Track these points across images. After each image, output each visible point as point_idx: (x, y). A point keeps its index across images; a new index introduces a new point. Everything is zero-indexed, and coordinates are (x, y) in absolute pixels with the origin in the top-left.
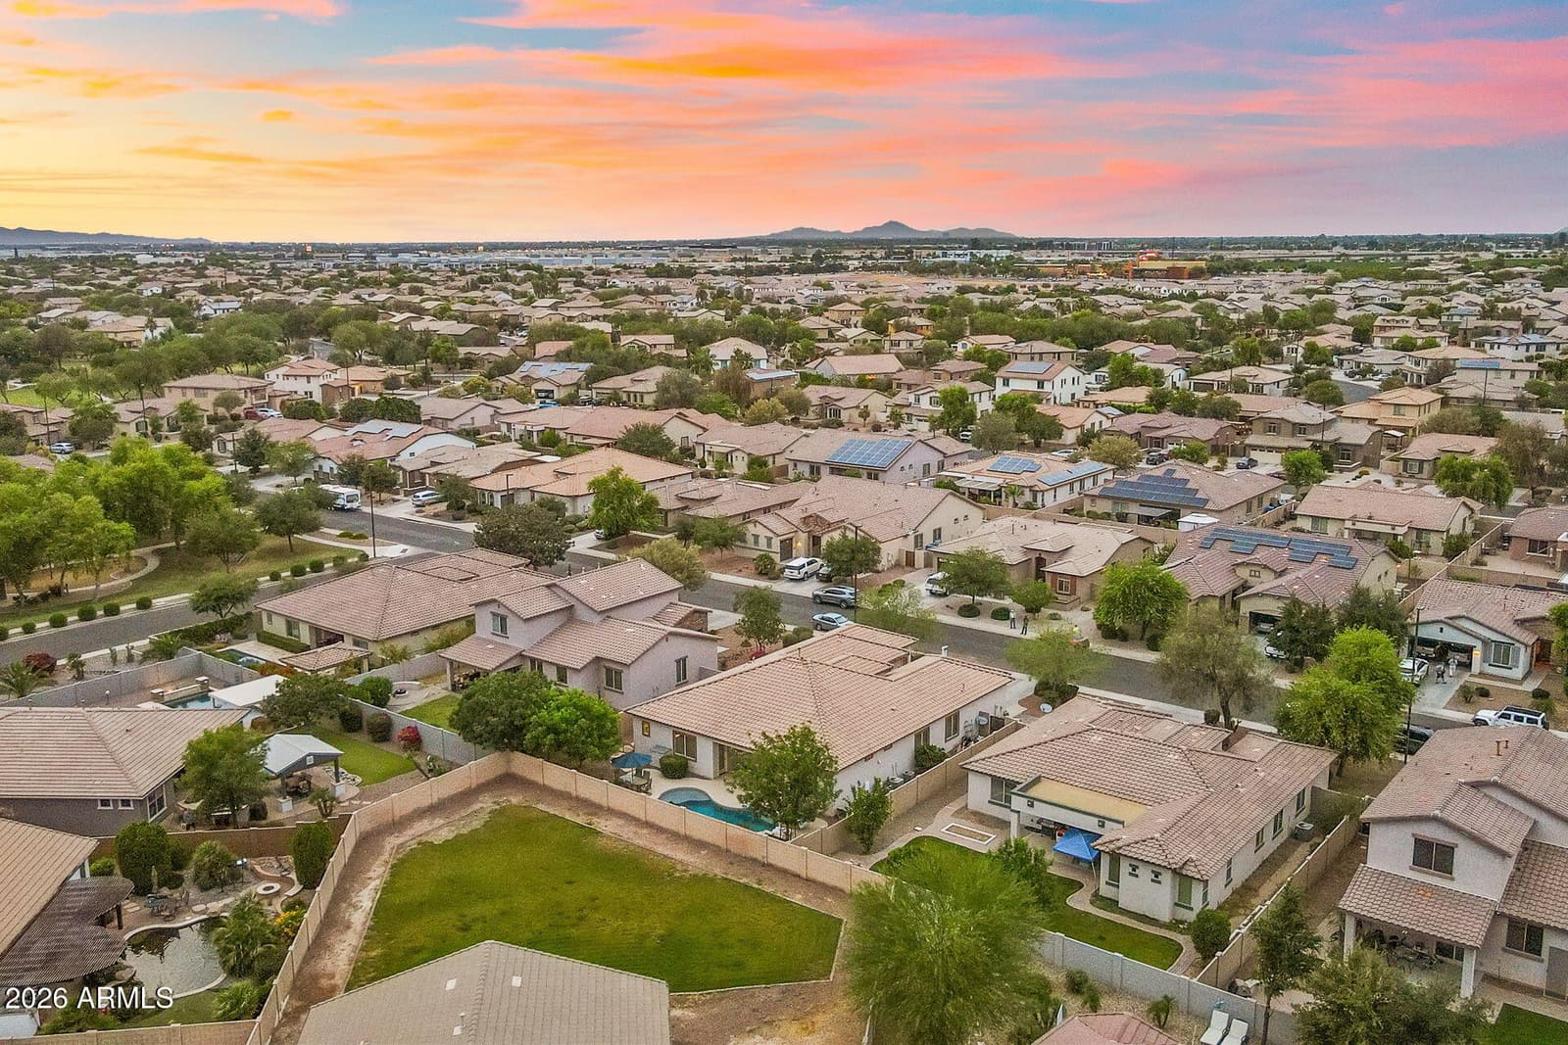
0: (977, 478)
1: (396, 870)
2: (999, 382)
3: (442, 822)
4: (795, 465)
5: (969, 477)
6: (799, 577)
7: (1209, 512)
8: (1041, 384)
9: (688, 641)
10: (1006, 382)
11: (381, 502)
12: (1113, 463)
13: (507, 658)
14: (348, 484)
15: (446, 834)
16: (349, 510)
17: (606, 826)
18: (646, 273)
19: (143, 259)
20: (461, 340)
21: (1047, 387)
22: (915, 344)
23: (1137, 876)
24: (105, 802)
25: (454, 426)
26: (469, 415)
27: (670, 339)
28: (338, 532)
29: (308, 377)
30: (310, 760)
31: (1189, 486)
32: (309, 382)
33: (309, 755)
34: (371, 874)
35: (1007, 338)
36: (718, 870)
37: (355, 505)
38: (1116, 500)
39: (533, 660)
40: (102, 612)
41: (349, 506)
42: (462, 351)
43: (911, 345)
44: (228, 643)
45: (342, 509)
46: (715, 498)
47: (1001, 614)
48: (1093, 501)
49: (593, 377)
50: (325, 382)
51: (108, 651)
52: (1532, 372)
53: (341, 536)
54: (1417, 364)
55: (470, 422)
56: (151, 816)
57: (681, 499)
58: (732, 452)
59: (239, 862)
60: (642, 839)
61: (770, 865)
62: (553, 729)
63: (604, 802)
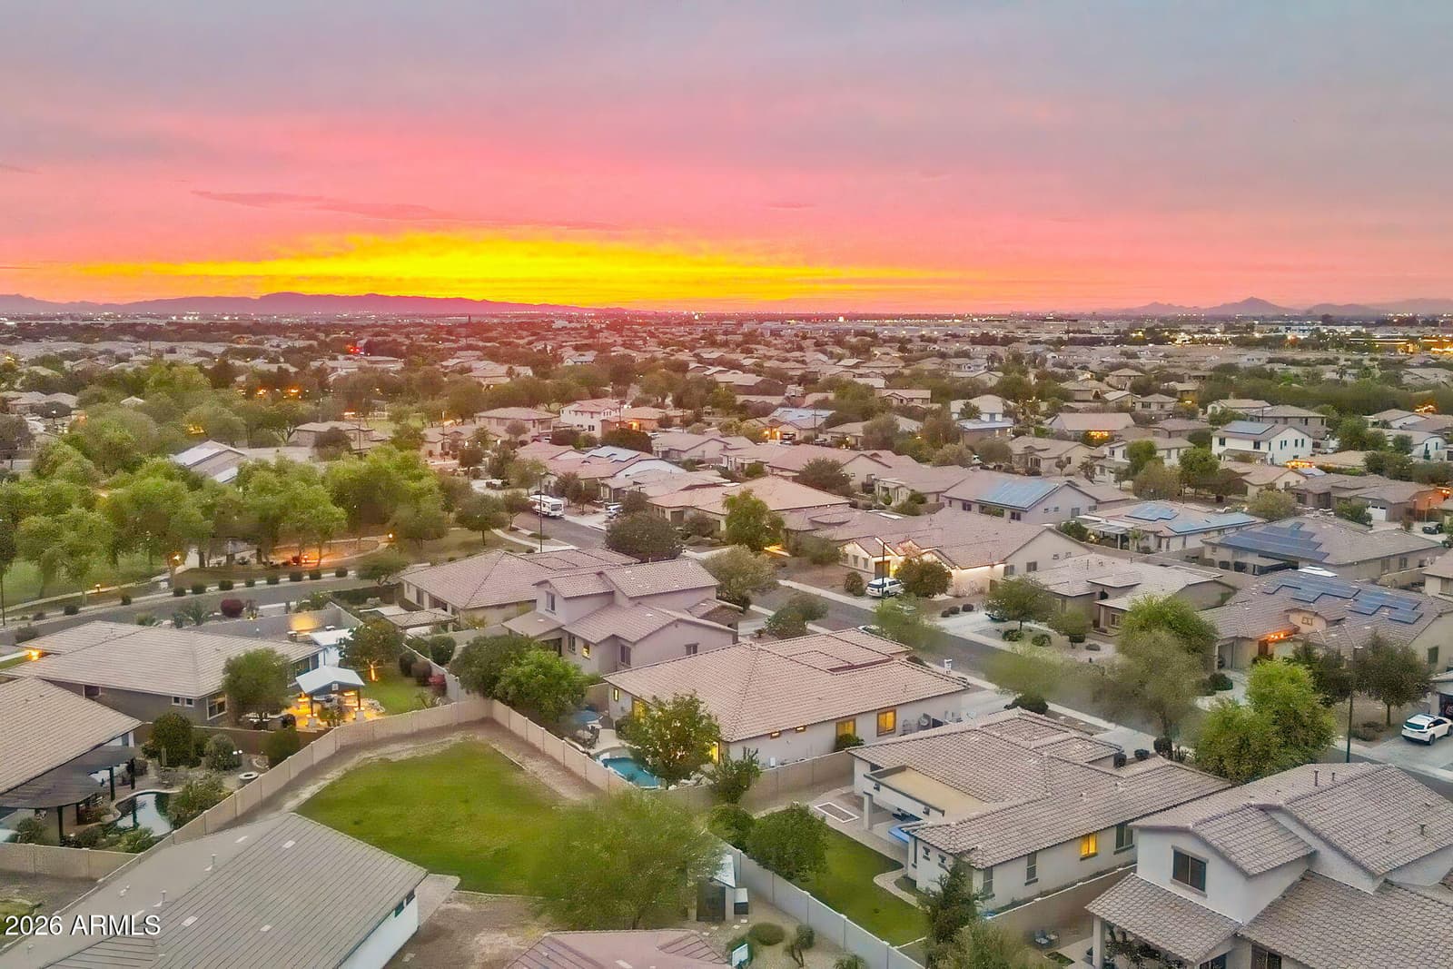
0: (1111, 523)
1: (348, 774)
2: (1215, 441)
3: (412, 746)
4: (950, 502)
5: (1103, 521)
6: (880, 594)
7: (1326, 566)
8: (1257, 445)
9: (707, 631)
10: (1222, 442)
11: (583, 513)
12: (1264, 518)
13: (548, 629)
14: (557, 496)
15: (405, 756)
16: (554, 517)
17: (532, 766)
18: (971, 341)
19: (559, 324)
20: (748, 390)
21: (1264, 448)
22: (1167, 407)
23: (928, 859)
24: (177, 700)
25: (685, 457)
26: (701, 448)
27: (927, 394)
28: (529, 533)
29: (592, 413)
30: (335, 687)
31: (1314, 539)
32: (592, 417)
33: (335, 682)
34: (327, 776)
35: (1263, 403)
37: (558, 513)
39: (570, 634)
40: (308, 577)
41: (553, 513)
42: (740, 399)
43: (1162, 407)
44: (377, 605)
45: (547, 516)
46: (844, 523)
47: (1041, 640)
48: (1214, 549)
49: (831, 423)
50: (605, 418)
51: (284, 604)
53: (531, 536)
55: (700, 454)
56: (210, 716)
57: (813, 522)
58: (897, 488)
59: (235, 753)
62: (516, 682)
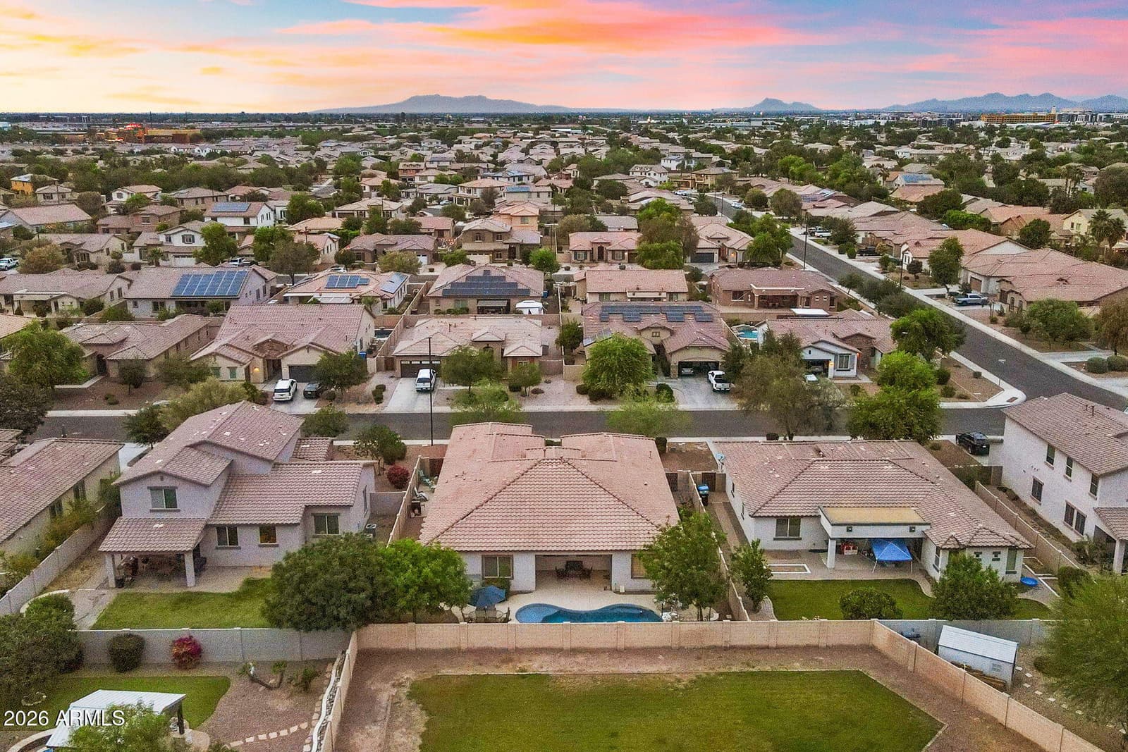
8: (247, 220)
17: (540, 666)
21: (253, 222)
22: (67, 196)
31: (508, 281)
35: (156, 188)
36: (701, 669)
38: (456, 298)
43: (63, 197)
48: (437, 302)
52: (549, 192)
54: (469, 192)
60: (598, 667)
61: (733, 647)
63: (511, 644)
